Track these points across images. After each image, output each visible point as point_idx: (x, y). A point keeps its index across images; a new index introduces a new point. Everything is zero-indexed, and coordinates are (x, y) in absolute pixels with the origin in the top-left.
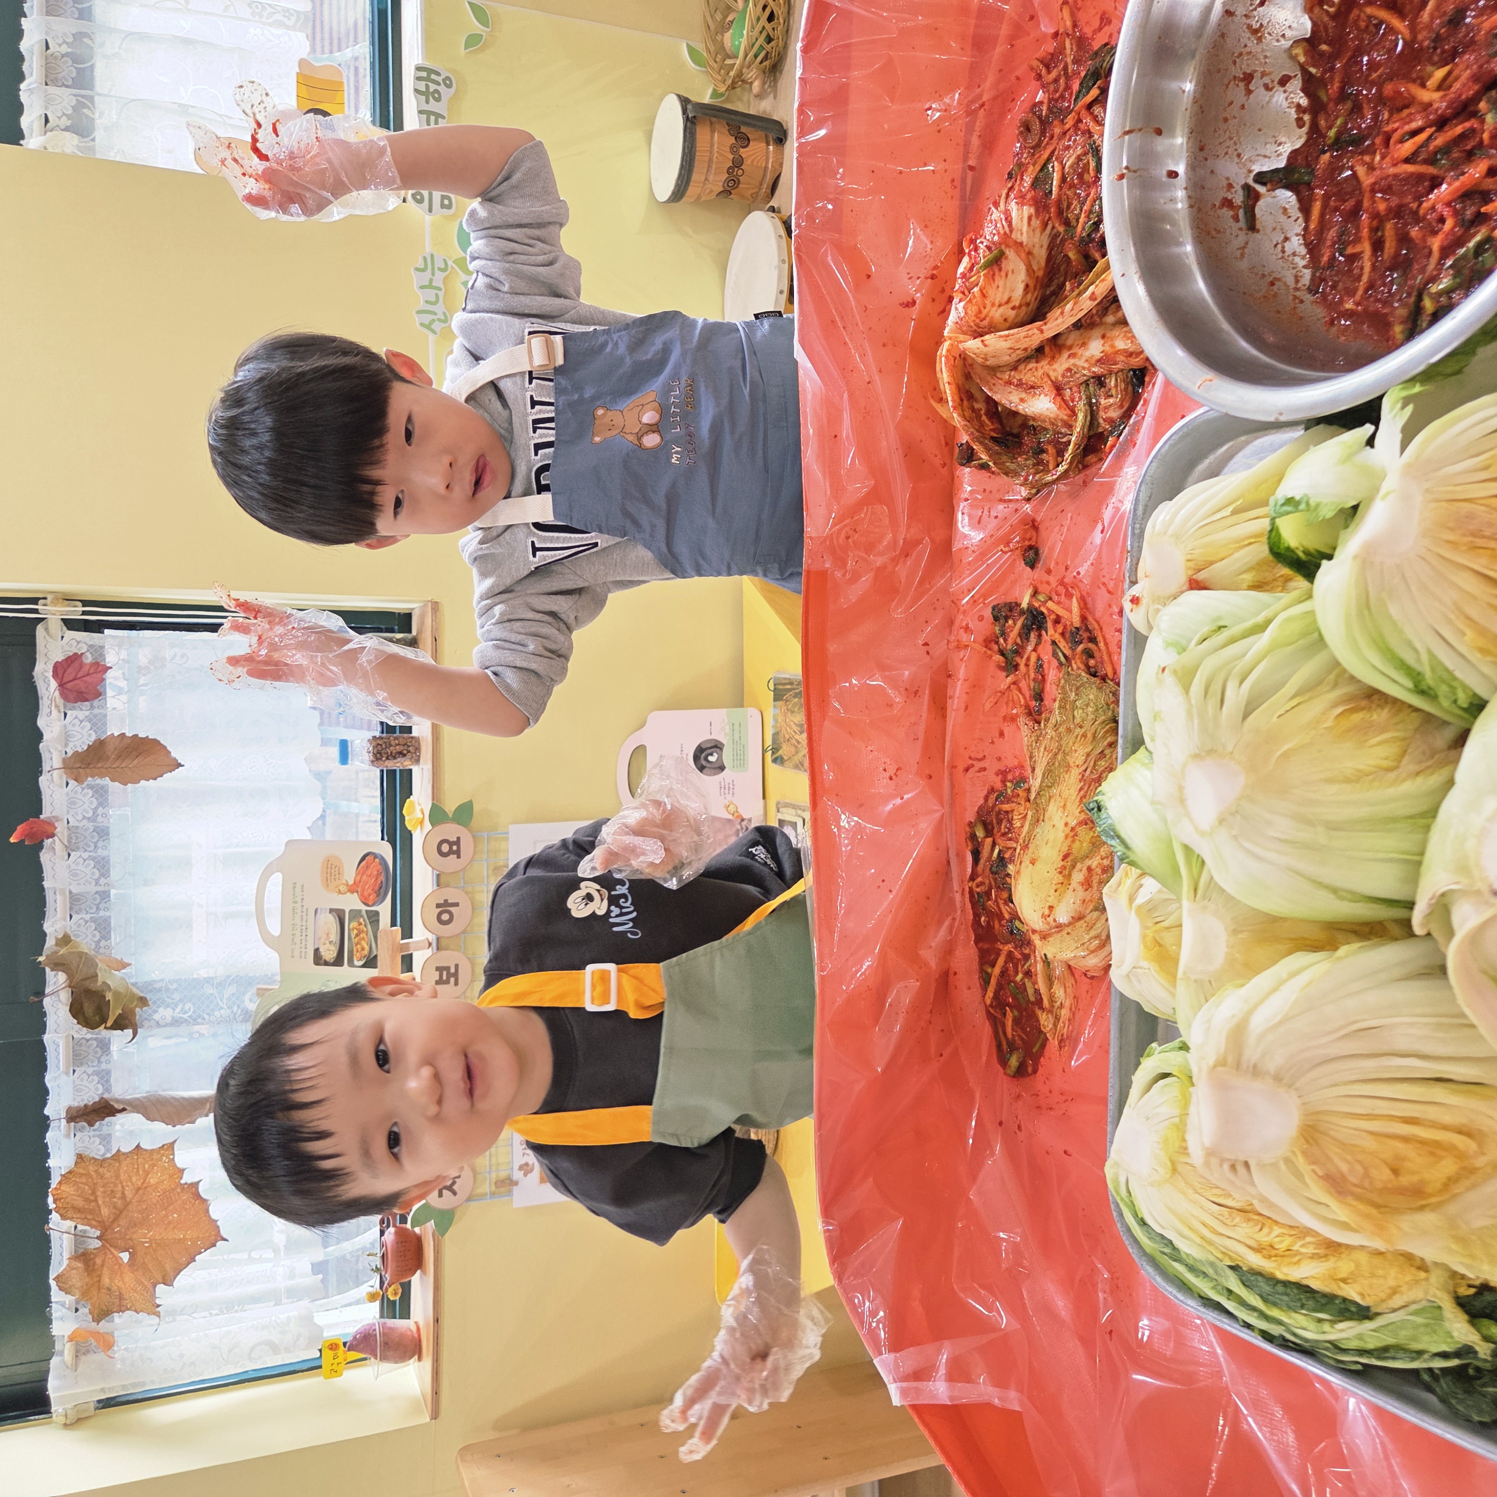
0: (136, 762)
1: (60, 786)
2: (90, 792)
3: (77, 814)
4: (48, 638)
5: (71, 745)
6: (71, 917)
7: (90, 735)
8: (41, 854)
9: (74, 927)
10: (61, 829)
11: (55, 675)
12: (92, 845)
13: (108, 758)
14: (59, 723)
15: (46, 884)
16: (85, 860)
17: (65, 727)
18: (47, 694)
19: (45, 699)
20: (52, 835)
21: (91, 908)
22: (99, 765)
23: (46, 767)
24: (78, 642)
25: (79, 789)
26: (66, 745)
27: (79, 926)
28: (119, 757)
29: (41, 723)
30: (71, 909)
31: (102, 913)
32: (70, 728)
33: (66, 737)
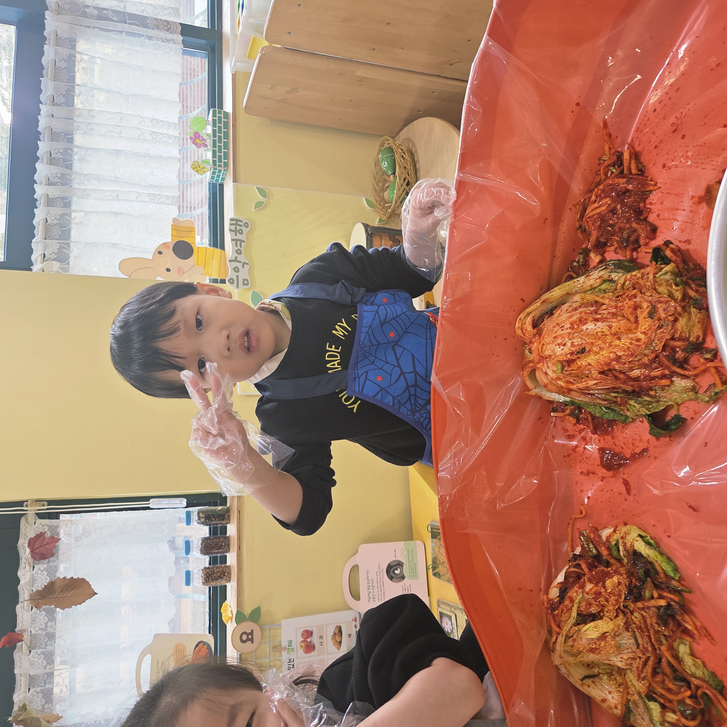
0: (71, 592)
1: (28, 611)
2: (44, 613)
3: (36, 627)
4: (26, 524)
5: (35, 585)
6: (29, 689)
7: (46, 579)
8: (14, 652)
9: (31, 697)
10: (26, 636)
11: (29, 546)
12: (44, 644)
13: (56, 592)
14: (29, 573)
15: (16, 671)
16: (39, 655)
17: (33, 575)
18: (24, 555)
19: (23, 559)
20: (22, 641)
21: (41, 683)
22: (51, 596)
23: (21, 599)
24: (43, 526)
25: (38, 611)
26: (33, 586)
27: (33, 696)
28: (62, 591)
29: (19, 574)
30: (29, 684)
31: (48, 686)
32: (35, 575)
33: (33, 580)
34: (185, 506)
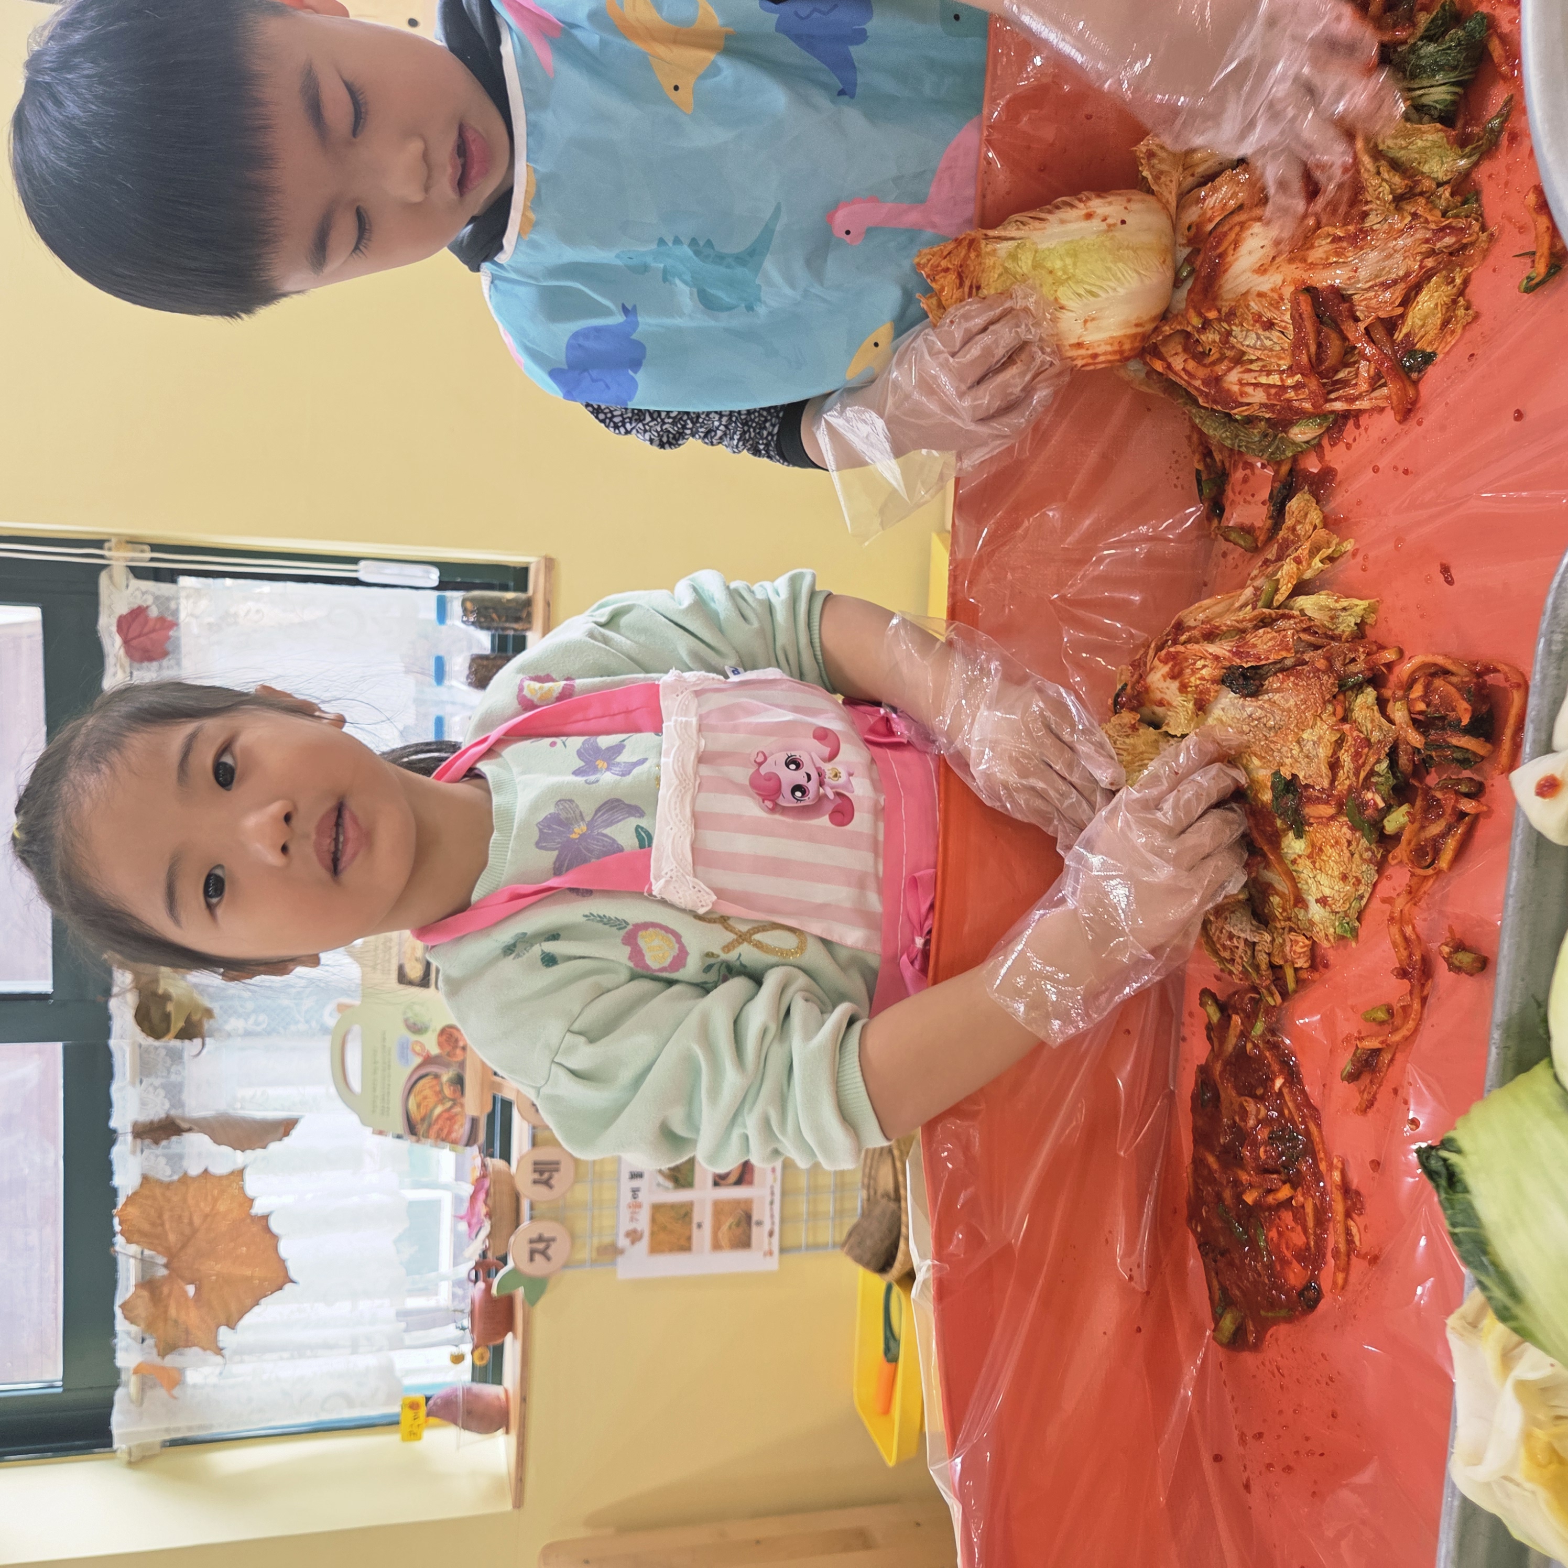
4: (112, 587)
11: (120, 630)
18: (112, 649)
19: (111, 655)
24: (145, 593)
34: (436, 583)
